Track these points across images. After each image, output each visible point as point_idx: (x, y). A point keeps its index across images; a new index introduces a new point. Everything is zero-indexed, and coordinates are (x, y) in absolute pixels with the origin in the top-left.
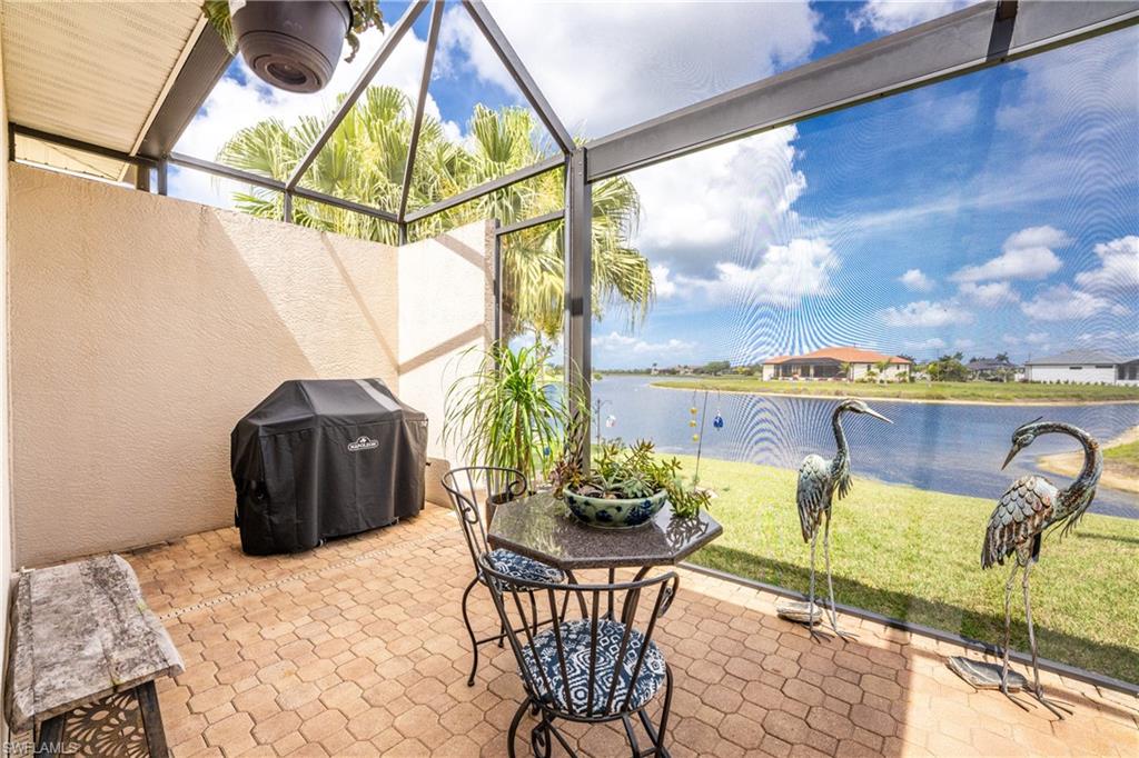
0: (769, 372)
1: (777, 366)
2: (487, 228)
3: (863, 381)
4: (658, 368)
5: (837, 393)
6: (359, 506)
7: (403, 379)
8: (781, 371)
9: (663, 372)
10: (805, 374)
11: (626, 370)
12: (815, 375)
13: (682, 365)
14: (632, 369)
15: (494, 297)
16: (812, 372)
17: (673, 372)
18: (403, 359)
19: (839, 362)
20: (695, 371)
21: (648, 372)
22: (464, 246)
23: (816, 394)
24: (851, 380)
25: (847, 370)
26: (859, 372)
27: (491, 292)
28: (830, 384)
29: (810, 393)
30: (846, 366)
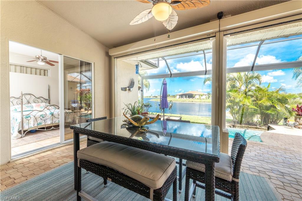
0: (178, 97)
3: (198, 99)
5: (192, 102)
8: (180, 96)
10: (186, 97)
12: (188, 98)
16: (187, 97)
19: (193, 94)
23: (188, 102)
24: (195, 99)
26: (197, 97)
28: (191, 99)
29: (186, 102)
30: (194, 95)
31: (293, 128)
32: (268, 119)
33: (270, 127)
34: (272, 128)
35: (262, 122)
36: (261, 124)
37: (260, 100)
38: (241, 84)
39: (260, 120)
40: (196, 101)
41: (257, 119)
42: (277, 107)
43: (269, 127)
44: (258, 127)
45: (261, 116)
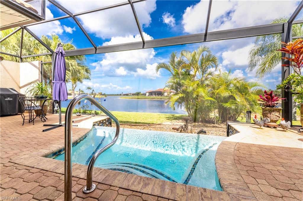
0: (147, 94)
1: (149, 93)
2: (39, 62)
3: (167, 96)
4: (123, 94)
5: (161, 99)
6: (8, 110)
7: (21, 89)
8: (150, 94)
9: (124, 95)
10: (155, 95)
11: (114, 94)
12: (157, 95)
13: (130, 93)
14: (116, 94)
15: (41, 75)
16: (157, 94)
17: (127, 95)
18: (21, 85)
19: (161, 92)
20: (133, 94)
21: (121, 95)
22: (34, 65)
23: (157, 99)
24: (164, 96)
25: (163, 94)
26: (166, 94)
27: (40, 73)
28: (160, 97)
29: (155, 99)
30: (163, 93)
31: (262, 127)
32: (227, 114)
33: (231, 127)
34: (233, 128)
35: (219, 118)
36: (219, 121)
37: (217, 89)
38: (196, 69)
39: (217, 115)
40: (164, 98)
41: (214, 114)
42: (236, 98)
43: (228, 127)
44: (216, 125)
45: (219, 111)
